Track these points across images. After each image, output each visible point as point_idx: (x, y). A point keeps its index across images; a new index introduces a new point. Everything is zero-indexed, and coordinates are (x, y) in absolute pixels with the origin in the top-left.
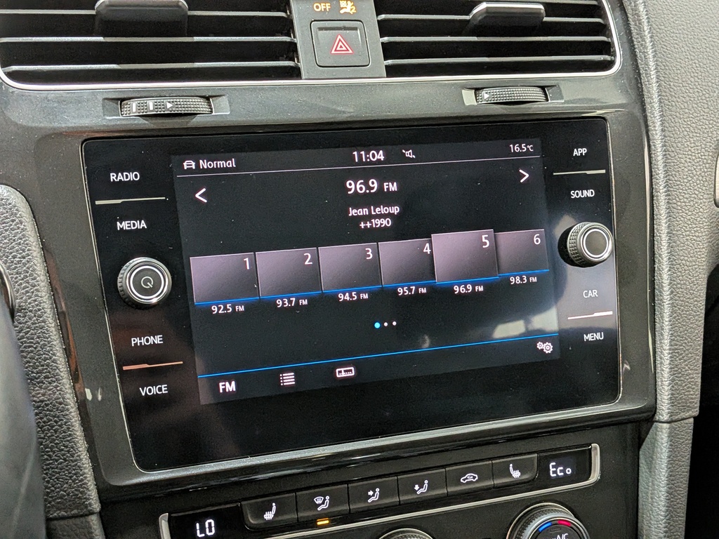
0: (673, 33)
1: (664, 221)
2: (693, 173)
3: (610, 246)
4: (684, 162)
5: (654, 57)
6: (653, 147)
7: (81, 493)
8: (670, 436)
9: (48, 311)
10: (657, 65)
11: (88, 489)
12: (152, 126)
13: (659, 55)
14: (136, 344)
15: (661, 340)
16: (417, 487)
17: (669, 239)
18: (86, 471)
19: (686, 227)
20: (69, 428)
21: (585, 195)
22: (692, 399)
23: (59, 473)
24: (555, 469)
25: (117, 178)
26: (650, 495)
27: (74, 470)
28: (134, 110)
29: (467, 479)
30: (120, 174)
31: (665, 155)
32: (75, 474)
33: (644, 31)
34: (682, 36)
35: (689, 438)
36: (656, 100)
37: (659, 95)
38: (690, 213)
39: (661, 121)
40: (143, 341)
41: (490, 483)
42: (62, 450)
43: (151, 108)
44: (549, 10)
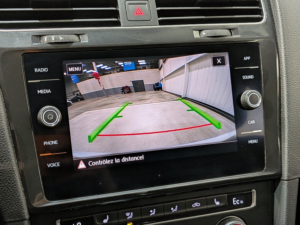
0: (290, 5)
1: (285, 89)
2: (298, 68)
3: (260, 101)
4: (294, 63)
5: (281, 15)
6: (280, 56)
7: (21, 211)
8: (288, 186)
9: (6, 130)
10: (282, 19)
11: (23, 209)
12: (53, 48)
13: (283, 15)
14: (46, 144)
15: (284, 143)
16: (172, 209)
17: (288, 98)
18: (23, 201)
19: (295, 92)
20: (15, 182)
21: (249, 78)
22: (298, 170)
23: (10, 202)
24: (235, 201)
25: (38, 71)
26: (279, 213)
27: (17, 200)
28: (46, 41)
29: (195, 205)
30: (39, 69)
31: (286, 59)
32: (18, 202)
33: (276, 4)
34: (294, 6)
35: (297, 188)
36: (282, 35)
37: (283, 33)
38: (297, 86)
39: (284, 44)
40: (49, 143)
41: (205, 207)
42: (12, 191)
43: (53, 40)
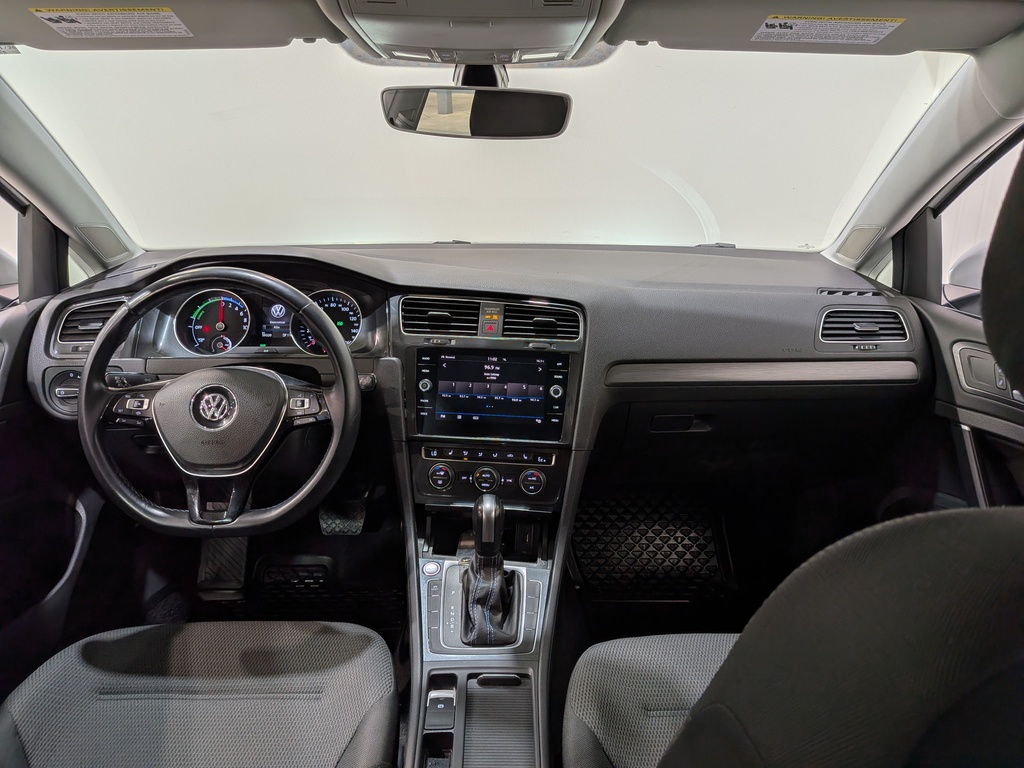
3: (560, 393)
12: (435, 346)
16: (493, 455)
24: (540, 459)
25: (424, 359)
28: (432, 341)
29: (509, 456)
41: (517, 458)
43: (436, 341)
44: (558, 320)
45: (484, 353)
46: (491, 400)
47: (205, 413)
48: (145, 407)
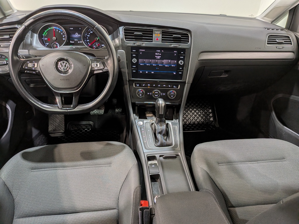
3: (183, 63)
12: (137, 46)
14: (133, 67)
16: (159, 85)
27: (126, 77)
29: (164, 85)
30: (134, 50)
44: (182, 36)
45: (155, 49)
46: (158, 66)
47: (61, 69)
48: (36, 66)
